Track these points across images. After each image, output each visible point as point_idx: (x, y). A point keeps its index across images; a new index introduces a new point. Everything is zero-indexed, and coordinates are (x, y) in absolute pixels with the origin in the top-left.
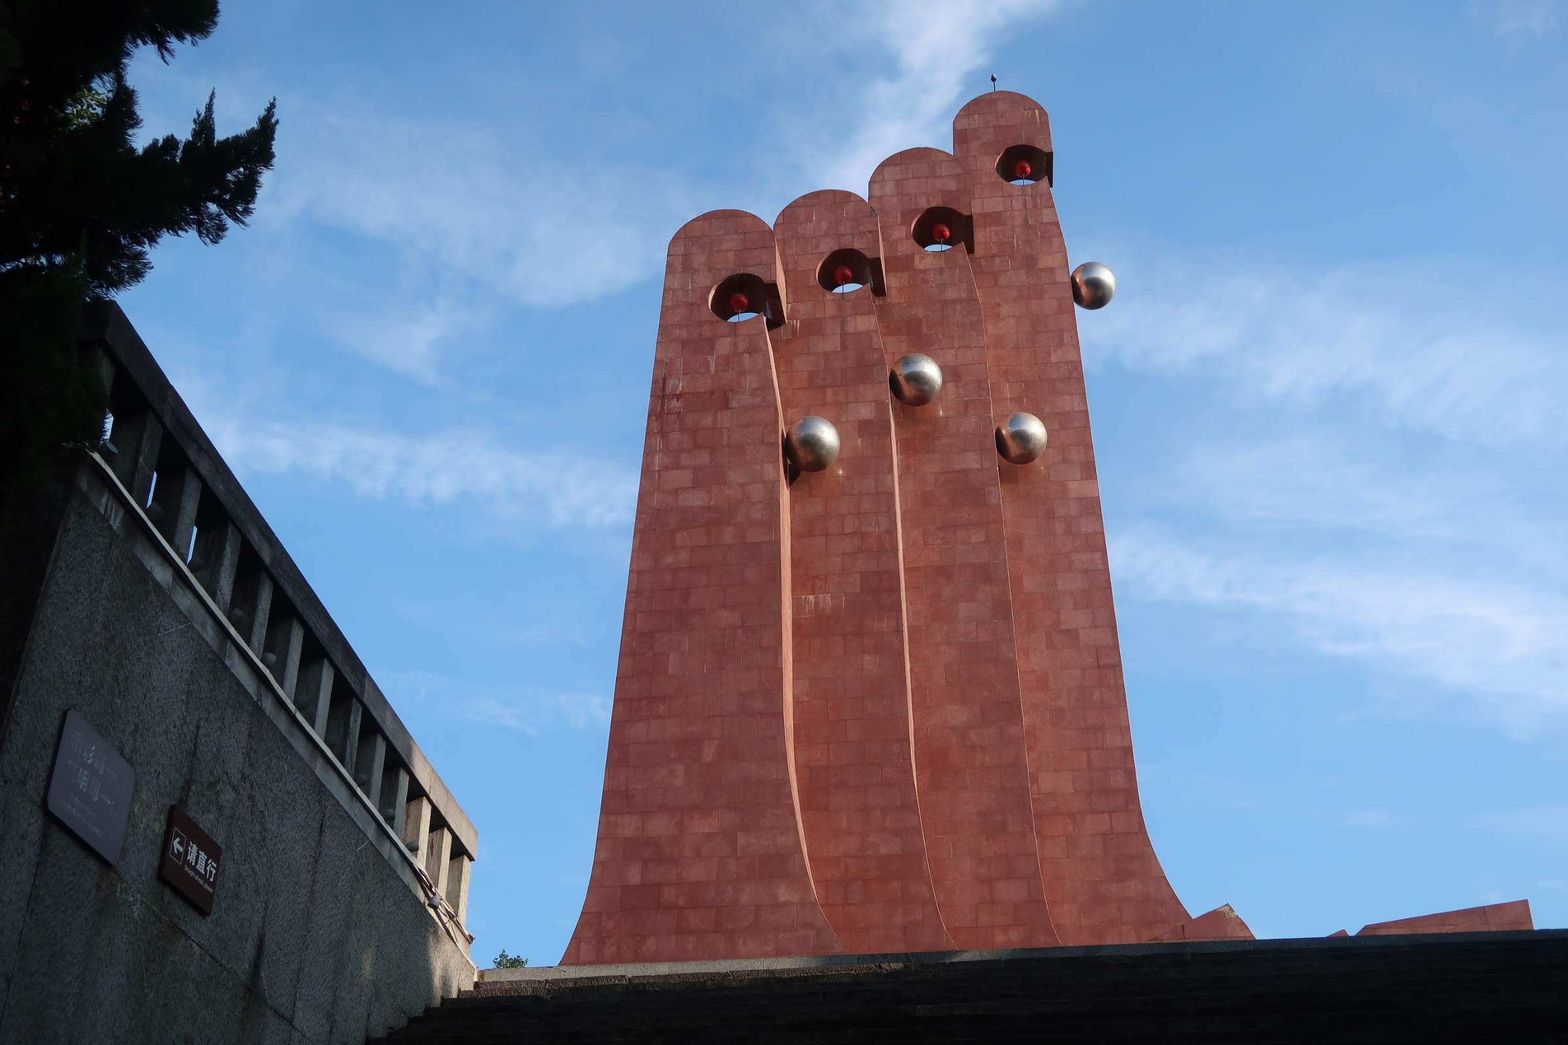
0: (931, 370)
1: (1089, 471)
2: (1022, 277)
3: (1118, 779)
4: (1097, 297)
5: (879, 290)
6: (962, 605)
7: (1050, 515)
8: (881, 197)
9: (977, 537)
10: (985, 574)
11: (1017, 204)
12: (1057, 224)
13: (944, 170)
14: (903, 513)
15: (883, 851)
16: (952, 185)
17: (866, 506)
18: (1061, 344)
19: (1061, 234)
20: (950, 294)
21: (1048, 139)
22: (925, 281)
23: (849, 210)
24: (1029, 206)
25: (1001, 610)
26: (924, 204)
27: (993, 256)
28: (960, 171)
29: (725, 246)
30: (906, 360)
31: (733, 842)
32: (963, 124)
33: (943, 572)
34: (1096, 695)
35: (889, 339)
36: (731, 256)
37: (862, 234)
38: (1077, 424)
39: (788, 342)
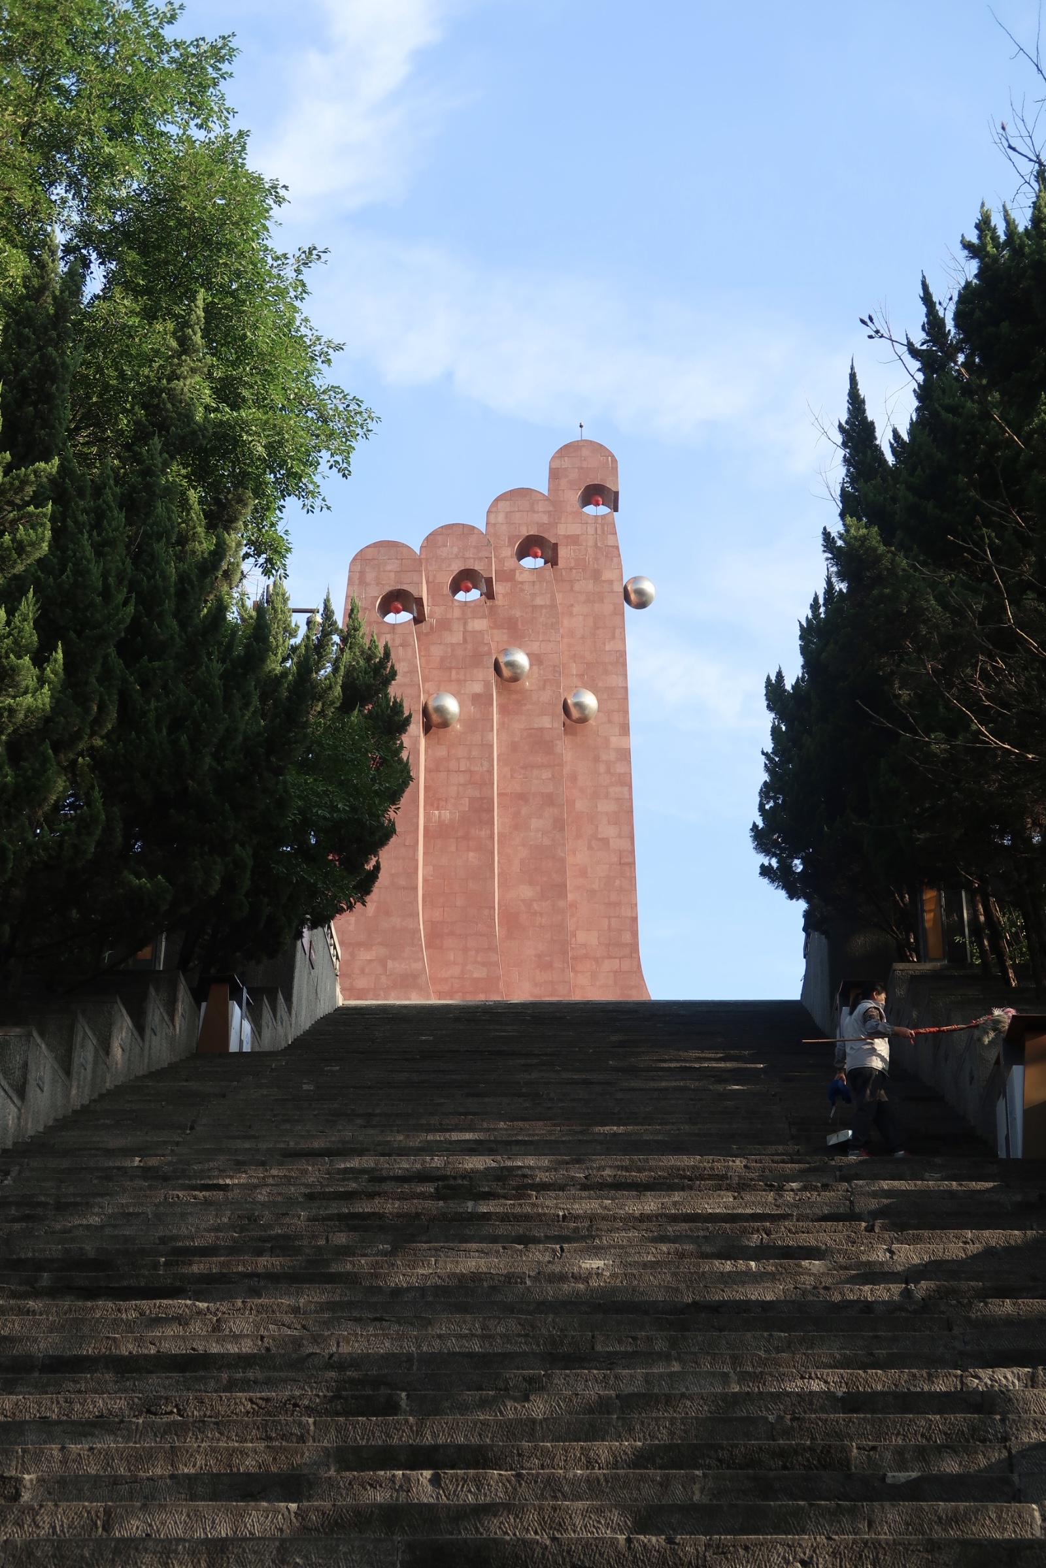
0: (521, 659)
1: (625, 729)
2: (590, 586)
3: (627, 937)
4: (641, 602)
5: (489, 595)
6: (533, 820)
7: (597, 759)
8: (495, 524)
9: (546, 774)
10: (549, 800)
11: (591, 530)
12: (617, 548)
13: (540, 507)
14: (498, 755)
15: (475, 975)
16: (545, 519)
17: (475, 753)
18: (613, 638)
19: (619, 555)
20: (539, 601)
21: (616, 483)
22: (522, 590)
23: (473, 540)
24: (599, 532)
25: (559, 825)
26: (525, 532)
27: (571, 569)
28: (551, 509)
29: (389, 568)
30: (505, 651)
31: (385, 966)
32: (556, 465)
33: (523, 797)
34: (618, 882)
35: (495, 631)
36: (392, 575)
37: (480, 559)
38: (620, 696)
39: (427, 634)
